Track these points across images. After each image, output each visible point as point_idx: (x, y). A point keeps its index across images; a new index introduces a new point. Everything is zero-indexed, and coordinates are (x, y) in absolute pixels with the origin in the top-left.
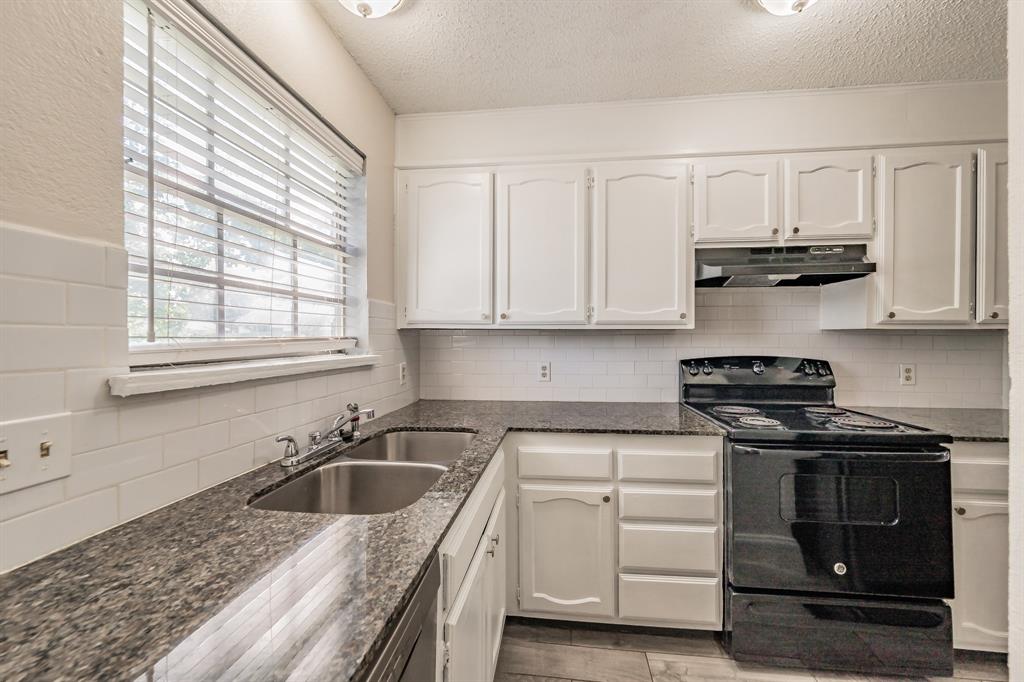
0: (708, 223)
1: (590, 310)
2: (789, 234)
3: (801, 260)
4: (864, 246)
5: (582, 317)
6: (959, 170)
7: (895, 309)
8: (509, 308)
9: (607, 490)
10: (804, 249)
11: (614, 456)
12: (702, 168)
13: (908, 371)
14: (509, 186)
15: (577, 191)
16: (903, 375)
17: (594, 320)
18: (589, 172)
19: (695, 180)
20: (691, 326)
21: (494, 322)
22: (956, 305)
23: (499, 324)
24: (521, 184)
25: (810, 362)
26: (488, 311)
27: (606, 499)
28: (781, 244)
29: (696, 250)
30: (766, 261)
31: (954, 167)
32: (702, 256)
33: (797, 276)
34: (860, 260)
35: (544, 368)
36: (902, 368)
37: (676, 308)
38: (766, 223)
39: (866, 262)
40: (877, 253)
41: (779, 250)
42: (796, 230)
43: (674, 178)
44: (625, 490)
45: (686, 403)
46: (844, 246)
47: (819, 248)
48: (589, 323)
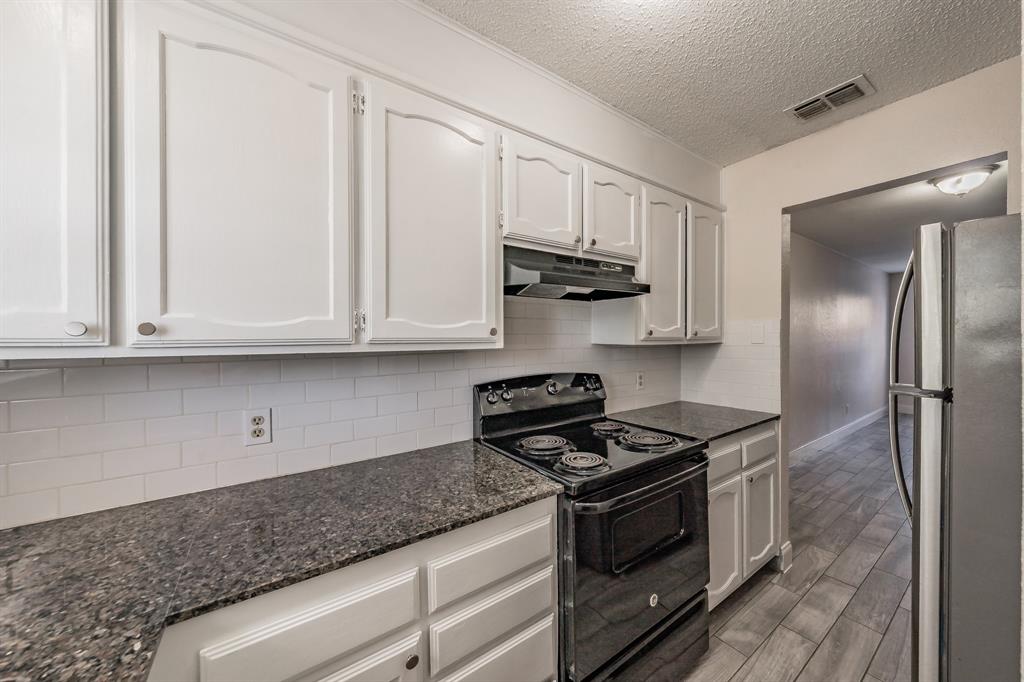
0: (518, 215)
1: (358, 320)
2: (587, 245)
3: (593, 274)
4: (633, 268)
5: (343, 332)
6: (680, 214)
7: (652, 326)
8: (164, 309)
9: (410, 643)
10: (596, 264)
11: (422, 578)
12: (510, 143)
13: (641, 378)
15: (332, 109)
16: (638, 381)
17: (367, 336)
18: (355, 84)
19: (504, 155)
20: (500, 345)
21: (114, 341)
22: (679, 326)
23: (131, 344)
24: (201, 46)
26: (92, 312)
27: (412, 663)
28: (580, 255)
29: (505, 246)
30: (564, 270)
31: (678, 212)
32: (513, 254)
33: (591, 290)
34: (630, 279)
35: (257, 421)
36: (638, 375)
37: (484, 321)
38: (570, 230)
39: (634, 282)
40: (641, 276)
41: (579, 261)
42: (594, 242)
43: (480, 143)
44: (439, 627)
45: (486, 440)
46: (623, 266)
47: (608, 265)
48: (358, 341)
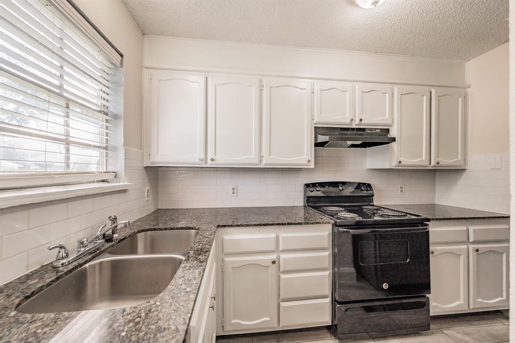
0: (321, 114)
1: (261, 157)
2: (357, 121)
3: (362, 135)
4: (388, 130)
5: (257, 161)
6: (425, 97)
7: (401, 159)
8: (215, 155)
9: (273, 257)
10: (364, 130)
11: (277, 238)
12: (318, 85)
13: (401, 188)
14: (216, 85)
15: (254, 91)
16: (400, 190)
17: (264, 162)
18: (261, 81)
19: (315, 91)
20: (312, 166)
21: (206, 163)
22: (424, 158)
23: (209, 164)
24: (223, 84)
25: (364, 184)
26: (202, 157)
27: (274, 262)
28: (354, 126)
29: (315, 127)
30: (346, 134)
31: (423, 96)
32: (318, 130)
33: (361, 142)
34: (387, 135)
35: (233, 189)
36: (399, 186)
37: (305, 157)
38: (348, 116)
39: (389, 136)
40: (393, 133)
41: (353, 129)
42: (361, 120)
43: (305, 89)
44: (283, 256)
45: (308, 206)
46: (381, 129)
47: (370, 129)
48: (261, 164)
